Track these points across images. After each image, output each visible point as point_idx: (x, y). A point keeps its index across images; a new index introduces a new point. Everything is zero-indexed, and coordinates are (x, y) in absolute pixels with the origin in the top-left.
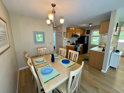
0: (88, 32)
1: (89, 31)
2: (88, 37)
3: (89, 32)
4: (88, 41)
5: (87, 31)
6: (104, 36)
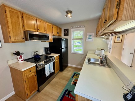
0: (66, 32)
1: (67, 30)
2: (66, 40)
3: (68, 32)
4: (66, 47)
5: (65, 30)
6: (89, 39)
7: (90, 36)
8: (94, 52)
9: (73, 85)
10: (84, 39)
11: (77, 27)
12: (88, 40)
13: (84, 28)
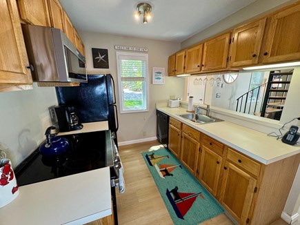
0: (101, 57)
3: (106, 58)
6: (157, 78)
7: (158, 73)
8: (166, 104)
9: (166, 177)
10: (148, 79)
11: (130, 49)
12: (155, 81)
13: (147, 55)
